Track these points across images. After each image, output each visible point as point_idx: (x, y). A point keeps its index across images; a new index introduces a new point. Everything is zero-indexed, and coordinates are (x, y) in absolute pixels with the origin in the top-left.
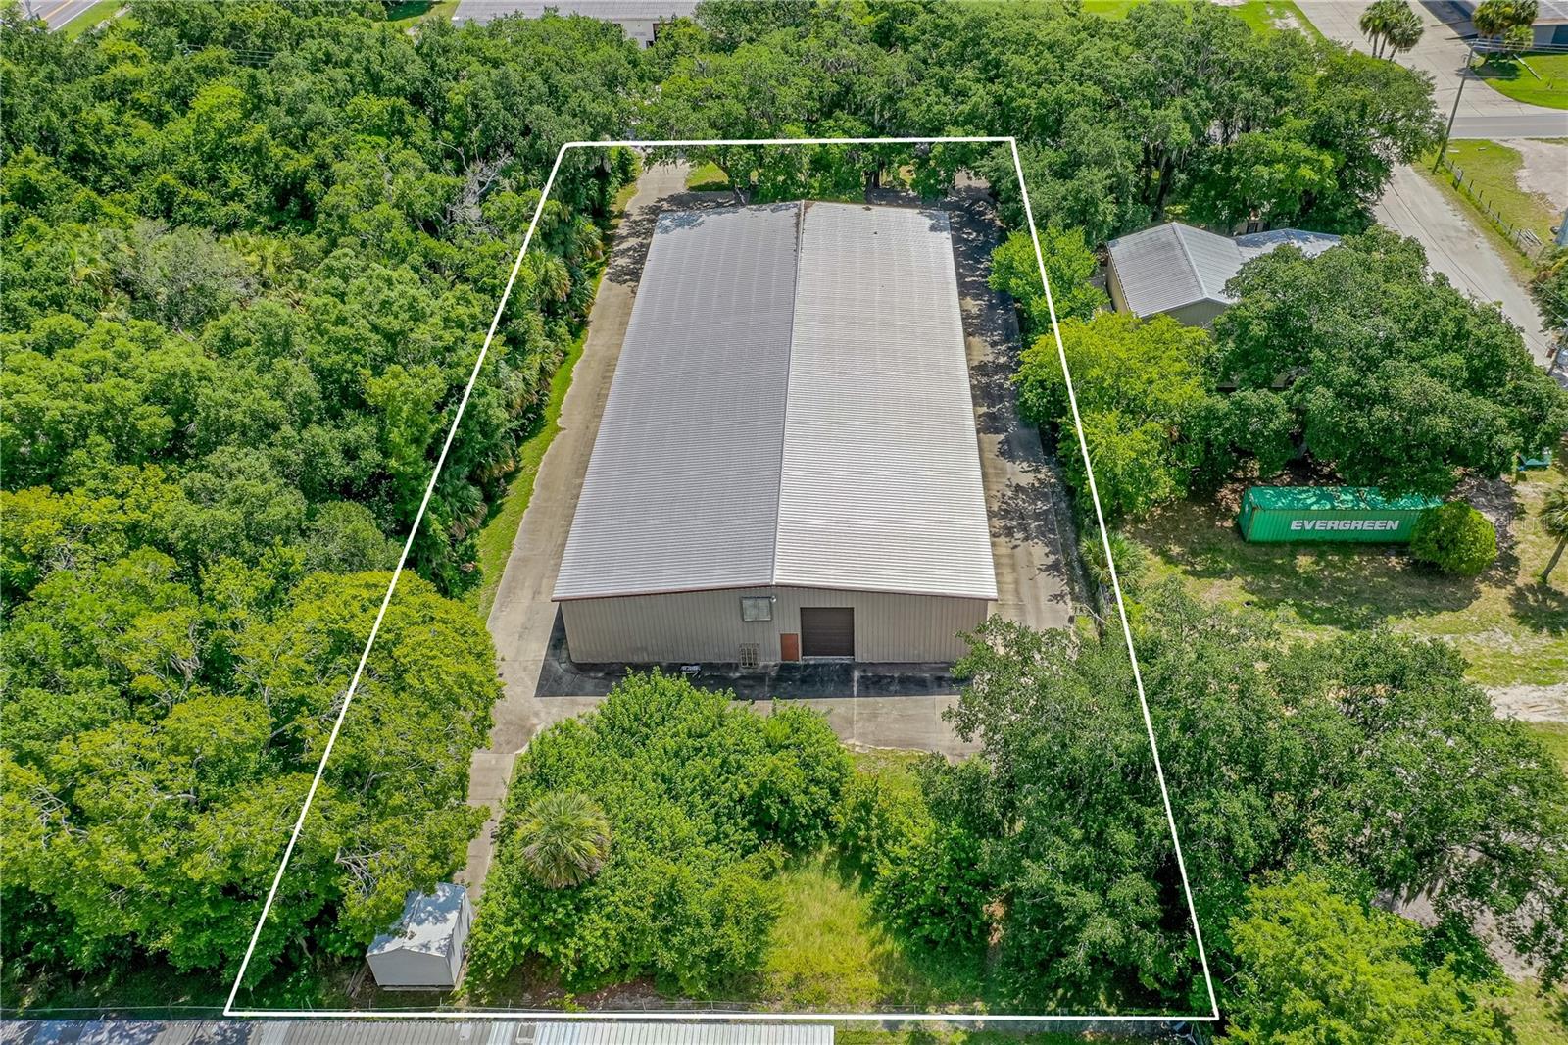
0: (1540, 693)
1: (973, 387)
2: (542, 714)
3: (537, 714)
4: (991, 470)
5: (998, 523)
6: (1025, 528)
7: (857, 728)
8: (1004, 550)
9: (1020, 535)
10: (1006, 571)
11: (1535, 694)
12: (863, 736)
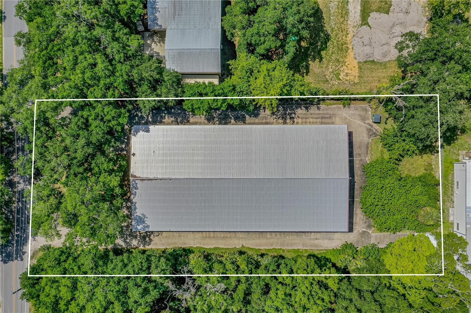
0: (351, 4)
1: (220, 123)
2: (358, 230)
3: (358, 231)
4: (264, 121)
5: (288, 121)
6: (290, 114)
7: (363, 158)
8: (300, 120)
9: (293, 115)
10: (308, 120)
11: (351, 5)
12: (365, 157)
